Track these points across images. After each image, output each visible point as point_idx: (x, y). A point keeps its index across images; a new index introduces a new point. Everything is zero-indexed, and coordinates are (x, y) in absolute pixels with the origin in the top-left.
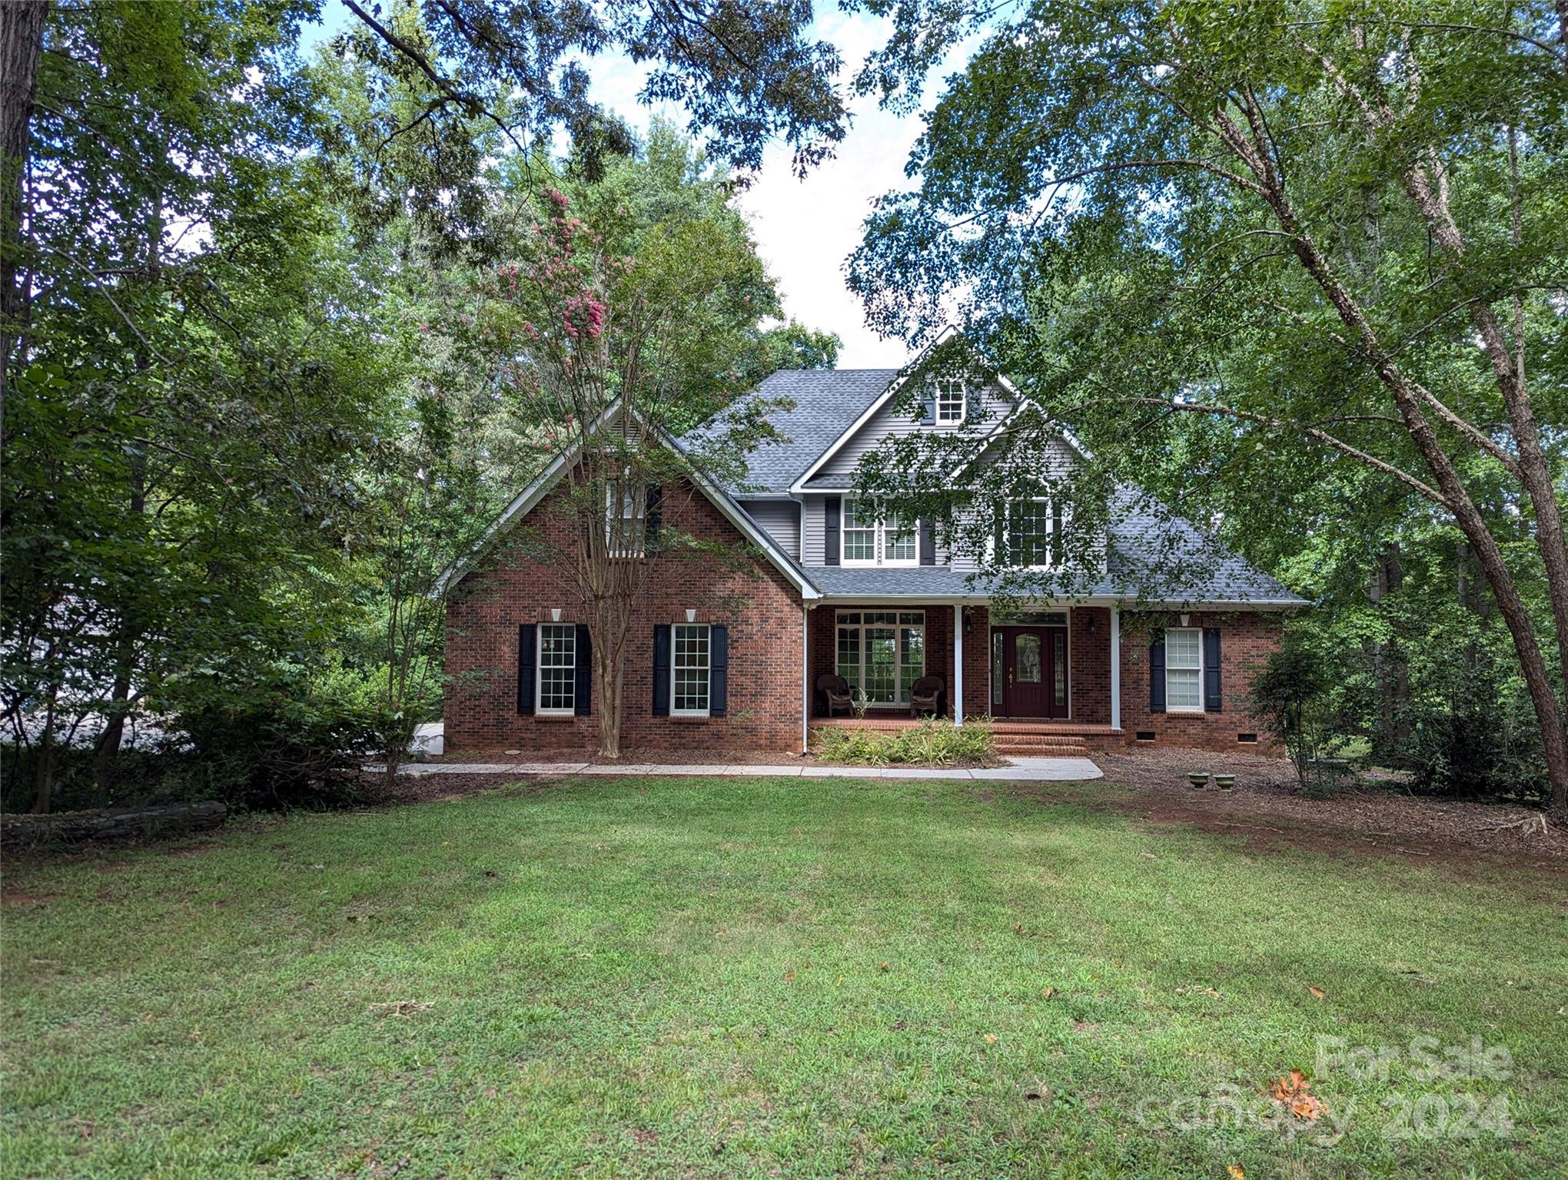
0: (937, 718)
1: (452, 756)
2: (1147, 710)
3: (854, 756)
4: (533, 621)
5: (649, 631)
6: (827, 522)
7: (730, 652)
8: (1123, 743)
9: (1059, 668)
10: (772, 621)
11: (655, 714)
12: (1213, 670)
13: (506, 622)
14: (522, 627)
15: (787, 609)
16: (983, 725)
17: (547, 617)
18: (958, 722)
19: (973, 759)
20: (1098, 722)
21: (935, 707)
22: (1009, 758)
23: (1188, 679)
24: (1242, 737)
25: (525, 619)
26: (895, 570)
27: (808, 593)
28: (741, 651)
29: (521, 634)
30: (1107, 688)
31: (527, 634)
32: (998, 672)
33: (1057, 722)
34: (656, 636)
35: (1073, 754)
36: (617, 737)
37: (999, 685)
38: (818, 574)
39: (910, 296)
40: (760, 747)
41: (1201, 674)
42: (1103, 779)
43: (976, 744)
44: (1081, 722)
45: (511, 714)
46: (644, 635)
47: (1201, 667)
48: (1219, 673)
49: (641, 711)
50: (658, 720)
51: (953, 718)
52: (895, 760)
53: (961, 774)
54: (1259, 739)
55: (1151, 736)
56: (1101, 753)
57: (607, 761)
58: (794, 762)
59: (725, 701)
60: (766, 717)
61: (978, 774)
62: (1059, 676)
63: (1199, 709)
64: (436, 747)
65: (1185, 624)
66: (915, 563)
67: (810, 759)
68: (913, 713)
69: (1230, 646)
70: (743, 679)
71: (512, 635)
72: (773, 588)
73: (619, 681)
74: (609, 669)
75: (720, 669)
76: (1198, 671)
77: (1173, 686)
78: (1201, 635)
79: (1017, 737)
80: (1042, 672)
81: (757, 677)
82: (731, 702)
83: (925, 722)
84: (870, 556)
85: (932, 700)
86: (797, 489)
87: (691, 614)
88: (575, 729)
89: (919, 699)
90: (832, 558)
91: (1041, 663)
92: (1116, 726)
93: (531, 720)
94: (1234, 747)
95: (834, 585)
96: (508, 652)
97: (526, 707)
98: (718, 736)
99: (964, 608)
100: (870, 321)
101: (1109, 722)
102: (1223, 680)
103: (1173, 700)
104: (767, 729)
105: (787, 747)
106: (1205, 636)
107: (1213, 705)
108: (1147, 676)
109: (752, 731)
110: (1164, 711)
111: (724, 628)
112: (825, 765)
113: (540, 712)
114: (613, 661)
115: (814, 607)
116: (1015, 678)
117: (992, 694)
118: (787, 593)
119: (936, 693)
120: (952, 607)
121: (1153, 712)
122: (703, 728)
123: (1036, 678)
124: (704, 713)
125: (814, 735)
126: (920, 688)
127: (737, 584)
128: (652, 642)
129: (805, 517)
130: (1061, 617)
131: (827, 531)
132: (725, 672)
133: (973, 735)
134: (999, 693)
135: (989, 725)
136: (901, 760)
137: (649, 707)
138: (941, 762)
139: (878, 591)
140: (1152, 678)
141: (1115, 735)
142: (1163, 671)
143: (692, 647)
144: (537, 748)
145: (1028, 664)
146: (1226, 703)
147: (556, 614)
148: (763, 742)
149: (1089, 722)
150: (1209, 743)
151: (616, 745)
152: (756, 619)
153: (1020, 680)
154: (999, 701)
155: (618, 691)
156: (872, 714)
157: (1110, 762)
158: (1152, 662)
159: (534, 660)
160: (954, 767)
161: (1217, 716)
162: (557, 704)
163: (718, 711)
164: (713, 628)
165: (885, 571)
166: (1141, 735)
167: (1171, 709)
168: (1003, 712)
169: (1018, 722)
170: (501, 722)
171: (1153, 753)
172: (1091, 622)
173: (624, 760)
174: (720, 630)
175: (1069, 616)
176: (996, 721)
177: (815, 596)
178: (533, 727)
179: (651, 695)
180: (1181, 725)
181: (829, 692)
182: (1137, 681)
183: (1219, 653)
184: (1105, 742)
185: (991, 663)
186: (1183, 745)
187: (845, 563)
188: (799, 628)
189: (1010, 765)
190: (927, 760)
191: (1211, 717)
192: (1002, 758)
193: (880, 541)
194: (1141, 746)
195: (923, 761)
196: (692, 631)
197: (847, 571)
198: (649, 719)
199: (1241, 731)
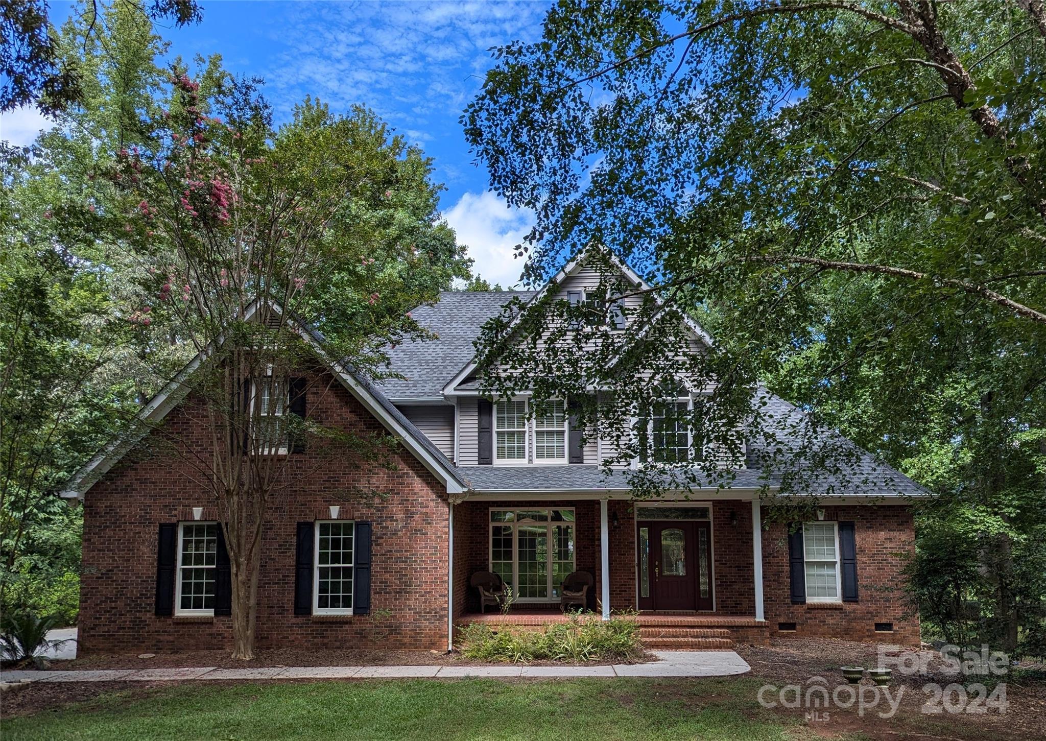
0: (583, 612)
1: (86, 660)
2: (788, 601)
3: (495, 655)
4: (174, 520)
5: (292, 529)
6: (479, 423)
7: (374, 548)
8: (767, 634)
9: (703, 563)
10: (416, 517)
11: (297, 614)
12: (849, 563)
13: (145, 521)
14: (162, 526)
15: (432, 504)
16: (628, 618)
17: (188, 516)
18: (605, 617)
19: (619, 654)
20: (743, 614)
21: (585, 601)
22: (655, 652)
23: (826, 571)
24: (879, 626)
25: (165, 518)
26: (544, 469)
27: (453, 487)
28: (386, 547)
29: (161, 533)
30: (751, 580)
31: (167, 534)
32: (645, 566)
33: (702, 615)
34: (298, 535)
35: (719, 647)
36: (251, 638)
37: (646, 578)
38: (470, 473)
39: (538, 159)
40: (403, 645)
41: (838, 566)
42: (750, 672)
43: (622, 638)
44: (725, 614)
45: (149, 616)
46: (287, 531)
47: (838, 559)
48: (855, 564)
49: (282, 610)
50: (300, 620)
51: (601, 613)
52: (539, 657)
53: (604, 671)
54: (895, 628)
55: (792, 626)
56: (746, 645)
57: (239, 664)
58: (436, 661)
59: (369, 598)
60: (409, 614)
61: (623, 670)
62: (703, 570)
63: (837, 600)
64: (69, 651)
65: (821, 518)
66: (565, 461)
67: (453, 657)
68: (562, 608)
69: (863, 538)
70: (387, 575)
71: (152, 534)
72: (417, 483)
73: (254, 580)
74: (243, 567)
75: (364, 566)
76: (835, 563)
77: (812, 579)
78: (836, 528)
79: (663, 631)
80: (686, 566)
81: (401, 574)
82: (374, 599)
83: (571, 616)
84: (521, 455)
85: (581, 595)
86: (450, 391)
87: (334, 511)
88: (214, 630)
89: (570, 594)
90: (485, 458)
91: (686, 558)
92: (760, 617)
93: (169, 621)
94: (872, 636)
95: (483, 481)
96: (148, 552)
97: (164, 608)
98: (362, 635)
99: (611, 503)
100: (496, 185)
101: (753, 614)
102: (859, 572)
103: (812, 591)
104: (412, 626)
105: (432, 645)
106: (841, 529)
107: (850, 595)
108: (787, 568)
109: (394, 629)
110: (804, 602)
111: (368, 524)
112: (466, 663)
113: (180, 612)
114: (249, 559)
115: (459, 501)
116: (661, 572)
117: (640, 588)
118: (432, 488)
119: (585, 588)
120: (598, 503)
121: (794, 603)
122: (346, 627)
123: (681, 572)
124: (348, 612)
125: (460, 632)
126: (571, 584)
127: (379, 480)
128: (294, 540)
129: (458, 419)
130: (704, 512)
131: (479, 432)
132: (369, 569)
133: (618, 629)
134: (646, 586)
135: (636, 618)
136: (545, 656)
137: (290, 606)
138: (586, 660)
139: (526, 486)
140: (792, 571)
141: (759, 626)
142: (802, 563)
143: (336, 544)
144: (175, 652)
145: (673, 559)
146: (862, 593)
147: (197, 513)
148: (406, 640)
149: (733, 614)
150: (846, 633)
151: (249, 647)
152: (400, 516)
153: (666, 573)
154: (646, 594)
155: (253, 590)
156: (517, 609)
157: (756, 654)
158: (791, 555)
159: (174, 560)
160: (598, 663)
161: (854, 606)
162: (198, 606)
163: (362, 609)
164: (357, 524)
165: (535, 469)
166: (783, 626)
167: (811, 600)
168: (650, 605)
169: (665, 614)
170: (138, 624)
171: (796, 643)
172: (733, 516)
173: (256, 663)
174: (364, 526)
175: (711, 511)
176: (641, 614)
177: (460, 490)
178: (171, 629)
179: (293, 594)
180: (820, 614)
181: (481, 589)
182: (778, 574)
183: (854, 545)
184: (750, 633)
185: (639, 557)
186: (823, 635)
187: (497, 462)
188: (445, 523)
189: (655, 659)
190: (571, 656)
191: (849, 607)
192: (649, 652)
193: (531, 442)
194: (783, 636)
195: (568, 658)
196: (336, 528)
197: (498, 469)
198: (291, 619)
199: (877, 620)
